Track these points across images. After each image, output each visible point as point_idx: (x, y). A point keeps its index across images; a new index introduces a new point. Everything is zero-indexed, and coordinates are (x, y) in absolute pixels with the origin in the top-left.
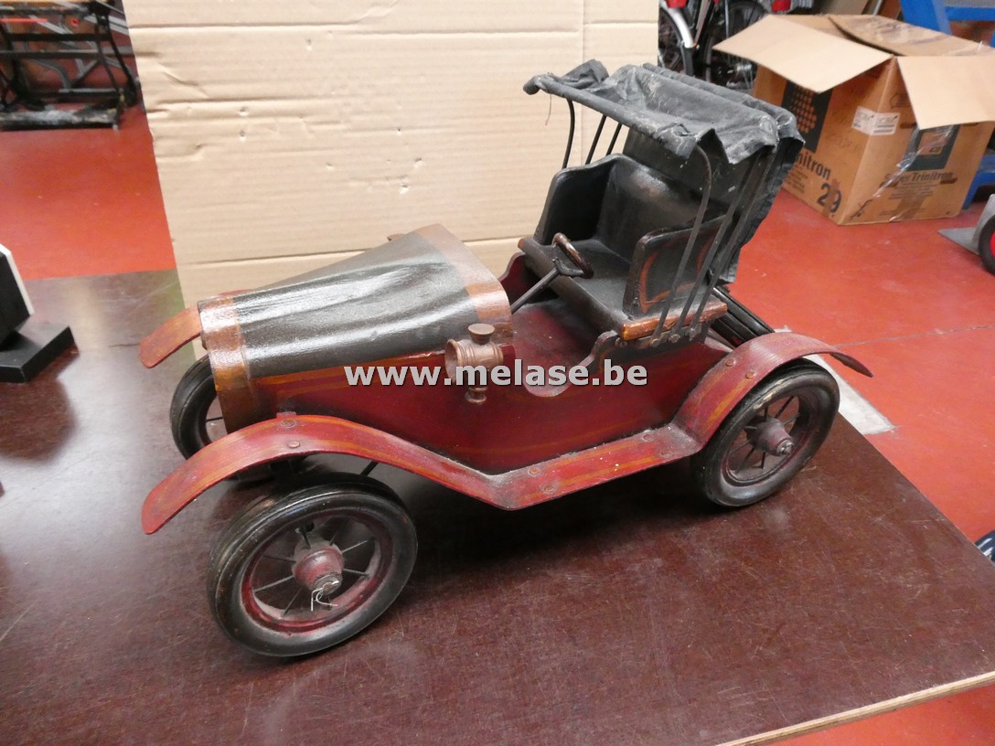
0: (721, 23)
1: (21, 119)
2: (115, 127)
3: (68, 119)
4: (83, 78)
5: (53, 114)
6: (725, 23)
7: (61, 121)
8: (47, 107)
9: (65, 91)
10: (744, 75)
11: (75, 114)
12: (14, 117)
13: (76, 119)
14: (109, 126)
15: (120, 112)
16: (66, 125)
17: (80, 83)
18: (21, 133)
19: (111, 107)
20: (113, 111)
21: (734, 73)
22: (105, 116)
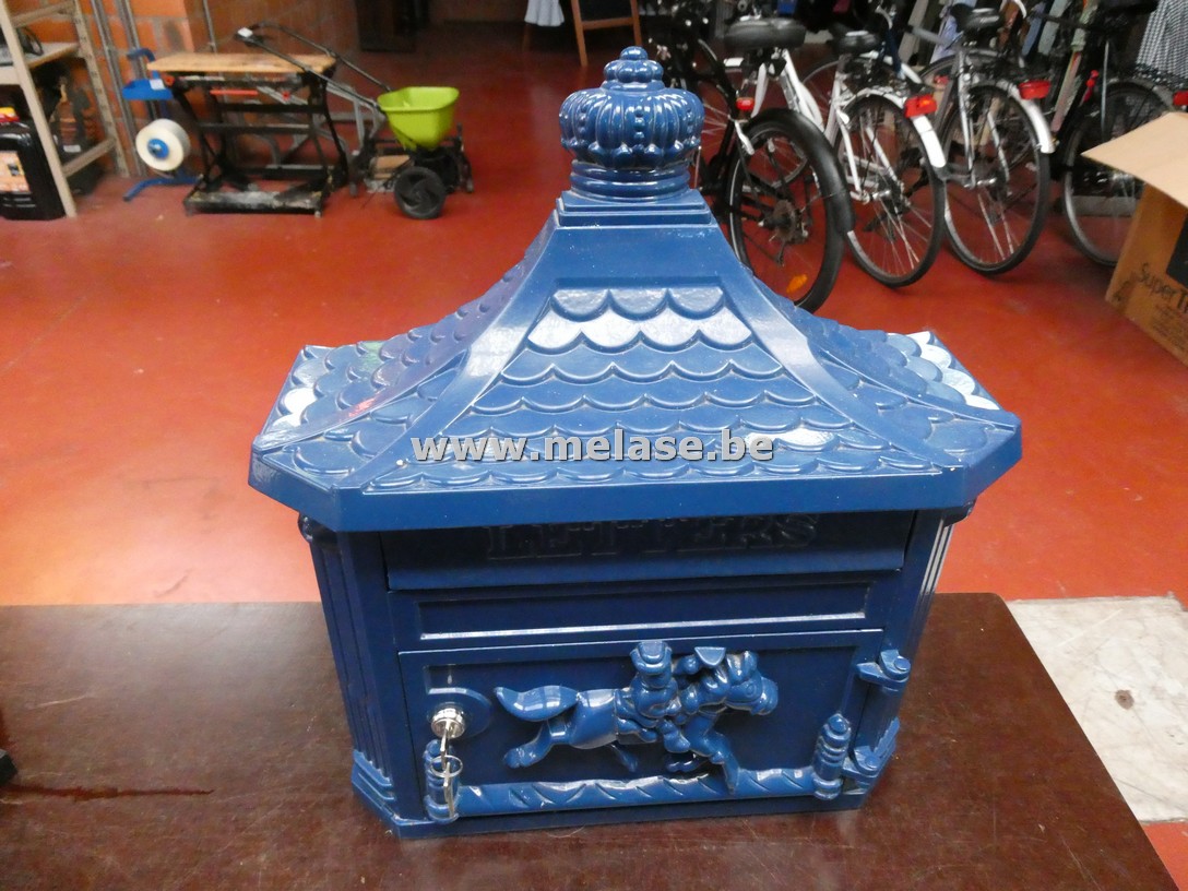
0: (1094, 114)
1: (218, 201)
2: (317, 213)
3: (268, 203)
4: (297, 150)
5: (253, 197)
6: (1099, 115)
7: (260, 205)
8: (251, 186)
9: (273, 166)
10: (1123, 186)
11: (277, 197)
12: (213, 198)
13: (276, 204)
14: (310, 212)
15: (326, 195)
16: (264, 210)
17: (292, 157)
18: (217, 217)
19: (316, 190)
20: (317, 195)
21: (1108, 182)
22: (308, 201)
